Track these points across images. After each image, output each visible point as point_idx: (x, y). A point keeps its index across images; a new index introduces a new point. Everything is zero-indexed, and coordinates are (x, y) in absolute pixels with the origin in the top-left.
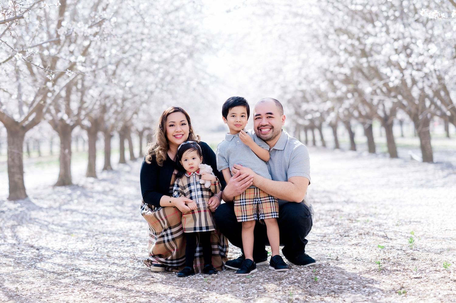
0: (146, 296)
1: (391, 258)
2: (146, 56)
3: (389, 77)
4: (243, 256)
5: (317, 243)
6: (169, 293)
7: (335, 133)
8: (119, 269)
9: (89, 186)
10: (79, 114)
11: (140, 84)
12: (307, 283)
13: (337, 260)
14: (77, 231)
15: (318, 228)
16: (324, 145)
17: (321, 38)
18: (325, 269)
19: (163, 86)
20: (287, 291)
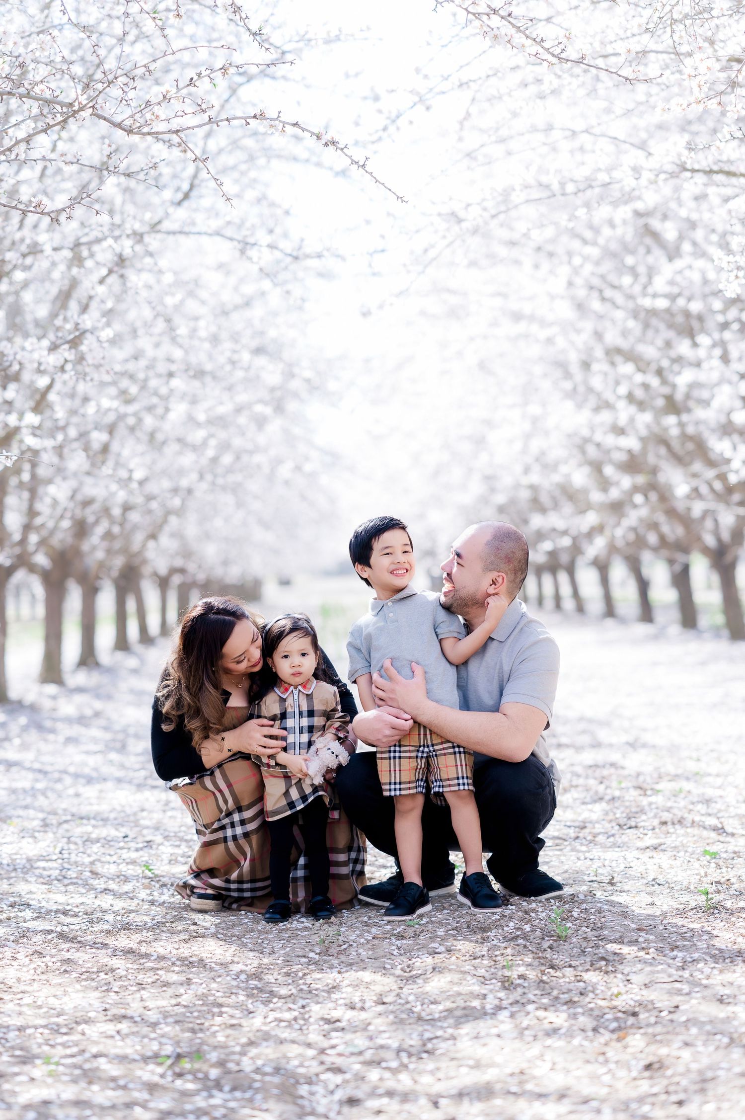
0: (180, 969)
1: (733, 880)
2: (178, 410)
3: (728, 461)
4: (399, 876)
5: (566, 843)
6: (233, 962)
7: (605, 581)
8: (119, 905)
9: (47, 704)
10: (23, 541)
11: (164, 472)
12: (543, 939)
13: (611, 883)
14: (21, 812)
15: (567, 807)
16: (580, 608)
17: (575, 369)
18: (584, 906)
19: (215, 476)
20: (499, 958)
